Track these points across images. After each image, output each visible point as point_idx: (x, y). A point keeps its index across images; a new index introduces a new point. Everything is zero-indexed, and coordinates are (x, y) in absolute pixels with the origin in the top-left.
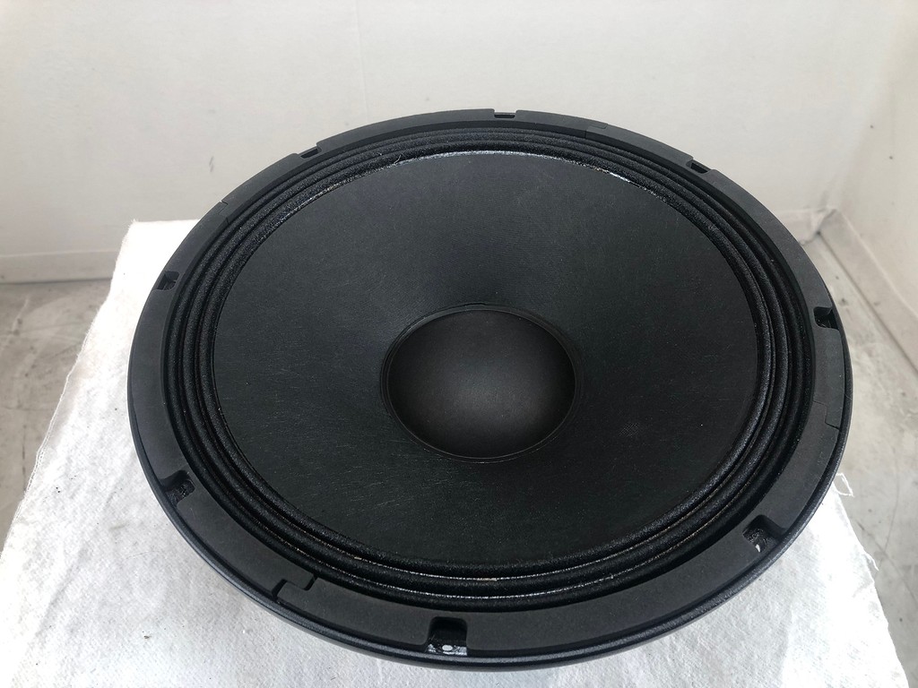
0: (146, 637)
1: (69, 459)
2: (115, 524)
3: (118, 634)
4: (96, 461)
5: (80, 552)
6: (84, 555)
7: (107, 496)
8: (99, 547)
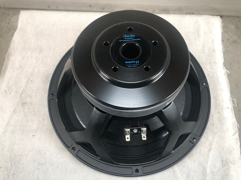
0: (33, 136)
1: (8, 82)
2: (23, 102)
3: (25, 135)
4: (16, 83)
5: (14, 110)
6: (14, 111)
7: (20, 94)
8: (19, 109)
